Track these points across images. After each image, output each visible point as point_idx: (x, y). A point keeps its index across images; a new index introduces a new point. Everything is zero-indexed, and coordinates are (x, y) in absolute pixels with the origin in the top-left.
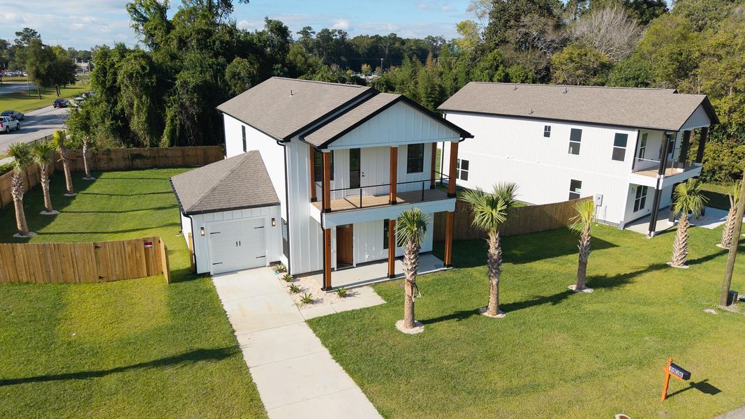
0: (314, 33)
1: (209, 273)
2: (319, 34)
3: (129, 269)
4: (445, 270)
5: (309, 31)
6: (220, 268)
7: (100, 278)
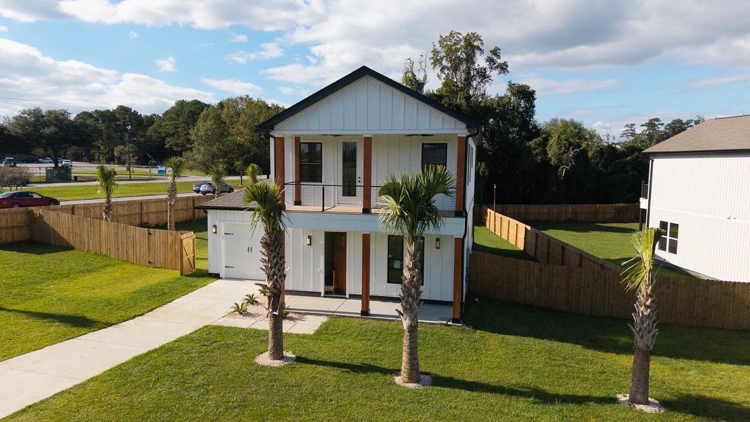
0: (662, 124)
1: (219, 274)
2: (669, 125)
3: (169, 259)
4: (447, 325)
5: (656, 123)
6: (232, 272)
7: (150, 262)
